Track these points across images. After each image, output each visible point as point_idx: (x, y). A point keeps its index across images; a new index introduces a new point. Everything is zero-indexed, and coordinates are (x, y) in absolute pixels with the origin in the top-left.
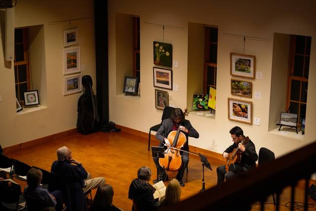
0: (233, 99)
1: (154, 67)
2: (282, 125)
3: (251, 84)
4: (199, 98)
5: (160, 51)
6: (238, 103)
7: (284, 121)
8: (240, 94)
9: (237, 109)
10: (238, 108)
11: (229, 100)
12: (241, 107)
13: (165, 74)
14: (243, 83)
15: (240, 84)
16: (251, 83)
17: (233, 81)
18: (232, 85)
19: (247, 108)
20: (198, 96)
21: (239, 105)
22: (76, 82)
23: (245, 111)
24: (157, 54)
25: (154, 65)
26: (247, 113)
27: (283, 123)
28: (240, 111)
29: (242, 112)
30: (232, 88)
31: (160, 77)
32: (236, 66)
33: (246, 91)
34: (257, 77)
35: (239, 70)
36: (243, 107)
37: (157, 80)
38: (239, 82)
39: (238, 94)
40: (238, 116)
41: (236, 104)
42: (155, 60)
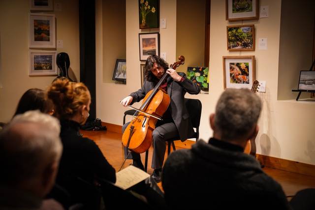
0: (229, 58)
1: (139, 34)
2: (301, 91)
3: (253, 29)
4: (196, 71)
5: (146, 8)
6: (236, 61)
7: (305, 84)
8: (239, 47)
9: (235, 71)
10: (237, 70)
11: (225, 59)
12: (240, 68)
13: (152, 41)
14: (242, 29)
15: (239, 31)
16: (253, 26)
17: (230, 29)
18: (228, 35)
19: (247, 67)
20: (194, 69)
21: (238, 65)
22: (48, 61)
23: (245, 73)
24: (143, 14)
25: (140, 31)
26: (248, 75)
27: (303, 87)
28: (239, 74)
29: (242, 74)
30: (229, 41)
31: (146, 46)
32: (233, 5)
33: (246, 40)
34: (261, 16)
35: (238, 10)
36: (243, 66)
37: (144, 51)
38: (237, 28)
39: (237, 48)
40: (237, 83)
41: (233, 64)
42: (141, 23)
